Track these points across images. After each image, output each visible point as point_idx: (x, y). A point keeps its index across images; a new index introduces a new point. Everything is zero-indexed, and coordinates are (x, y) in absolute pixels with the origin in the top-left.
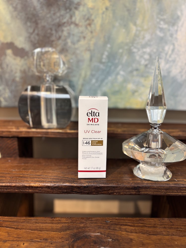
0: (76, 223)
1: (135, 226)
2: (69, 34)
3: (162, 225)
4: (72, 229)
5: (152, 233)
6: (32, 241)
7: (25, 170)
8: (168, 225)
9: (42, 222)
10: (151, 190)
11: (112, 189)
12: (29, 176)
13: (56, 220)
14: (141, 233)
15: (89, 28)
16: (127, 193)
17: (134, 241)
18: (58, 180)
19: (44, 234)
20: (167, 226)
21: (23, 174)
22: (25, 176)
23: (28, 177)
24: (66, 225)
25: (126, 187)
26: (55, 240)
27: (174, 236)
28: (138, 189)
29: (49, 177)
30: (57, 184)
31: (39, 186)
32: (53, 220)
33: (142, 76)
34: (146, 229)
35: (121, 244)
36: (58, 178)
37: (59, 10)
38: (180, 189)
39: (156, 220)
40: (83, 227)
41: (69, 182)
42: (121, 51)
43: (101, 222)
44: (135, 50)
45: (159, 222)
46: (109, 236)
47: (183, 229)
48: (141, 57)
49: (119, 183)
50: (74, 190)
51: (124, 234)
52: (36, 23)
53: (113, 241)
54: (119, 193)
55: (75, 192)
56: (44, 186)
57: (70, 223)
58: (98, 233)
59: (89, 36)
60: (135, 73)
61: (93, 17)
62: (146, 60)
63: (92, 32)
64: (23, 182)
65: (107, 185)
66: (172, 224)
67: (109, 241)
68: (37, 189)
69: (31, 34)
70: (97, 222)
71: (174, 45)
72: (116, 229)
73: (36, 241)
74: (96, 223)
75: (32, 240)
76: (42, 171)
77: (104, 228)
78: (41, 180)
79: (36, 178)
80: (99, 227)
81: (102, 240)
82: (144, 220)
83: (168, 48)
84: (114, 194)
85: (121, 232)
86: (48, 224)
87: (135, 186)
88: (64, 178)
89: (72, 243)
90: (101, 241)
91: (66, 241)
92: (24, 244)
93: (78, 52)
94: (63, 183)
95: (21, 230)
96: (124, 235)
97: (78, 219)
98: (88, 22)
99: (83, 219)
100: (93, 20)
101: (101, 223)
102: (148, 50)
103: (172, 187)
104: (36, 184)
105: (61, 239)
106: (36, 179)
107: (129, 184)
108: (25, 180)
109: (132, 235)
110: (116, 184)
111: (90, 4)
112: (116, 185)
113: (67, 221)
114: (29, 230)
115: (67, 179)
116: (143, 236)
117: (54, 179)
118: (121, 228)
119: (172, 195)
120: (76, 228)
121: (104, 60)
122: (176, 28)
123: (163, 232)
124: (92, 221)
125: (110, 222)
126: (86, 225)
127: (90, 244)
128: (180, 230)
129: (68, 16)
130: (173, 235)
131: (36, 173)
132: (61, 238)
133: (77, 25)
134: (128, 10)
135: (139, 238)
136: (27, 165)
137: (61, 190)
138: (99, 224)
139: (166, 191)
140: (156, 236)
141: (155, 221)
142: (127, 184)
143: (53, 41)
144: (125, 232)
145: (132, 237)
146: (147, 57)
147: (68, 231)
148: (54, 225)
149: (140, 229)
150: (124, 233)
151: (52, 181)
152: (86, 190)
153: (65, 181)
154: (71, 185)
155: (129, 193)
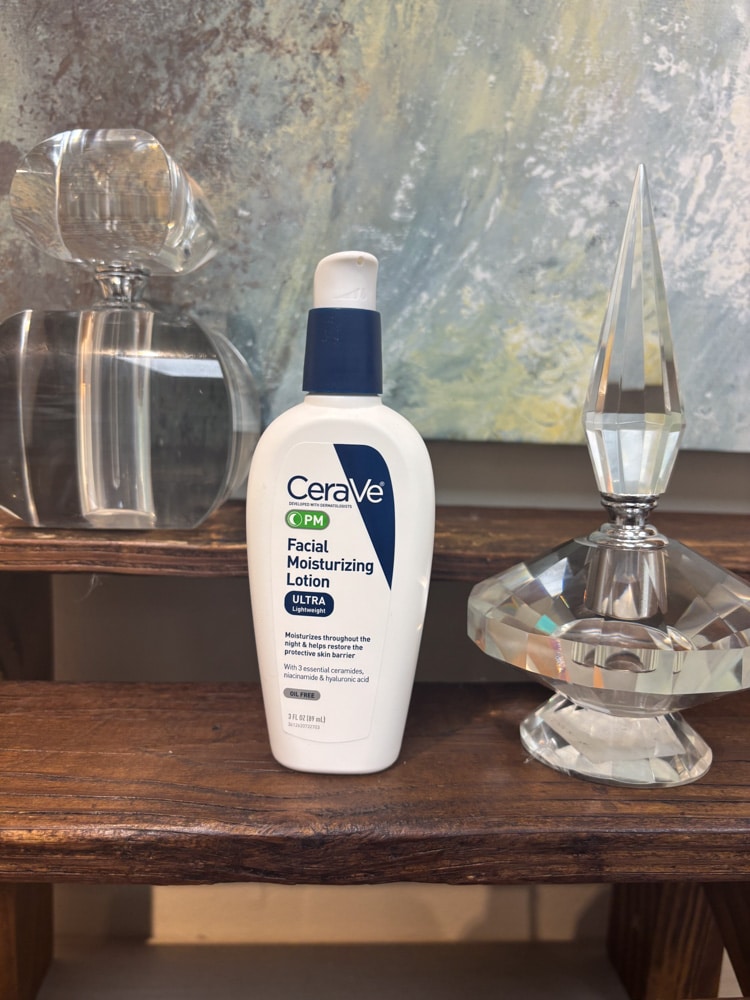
11: (457, 852)
15: (328, 61)
16: (537, 875)
18: (159, 806)
28: (595, 850)
29: (111, 787)
30: (155, 829)
31: (52, 840)
33: (576, 294)
36: (160, 790)
41: (219, 813)
49: (496, 820)
50: (248, 862)
52: (80, 31)
55: (255, 871)
56: (83, 839)
59: (327, 96)
61: (347, 12)
62: (591, 218)
65: (428, 832)
68: (39, 861)
69: (53, 79)
71: (717, 152)
76: (79, 753)
78: (68, 807)
79: (39, 792)
83: (691, 167)
88: (195, 794)
93: (276, 171)
94: (188, 822)
98: (323, 34)
102: (601, 172)
104: (34, 832)
106: (37, 802)
110: (474, 823)
112: (475, 830)
115: (209, 795)
117: (142, 798)
121: (395, 215)
122: (725, 76)
131: (42, 764)
133: (269, 44)
137: (176, 859)
142: (535, 823)
143: (157, 116)
151: (124, 810)
152: (316, 860)
153: (199, 810)
154: (232, 833)
155: (544, 872)
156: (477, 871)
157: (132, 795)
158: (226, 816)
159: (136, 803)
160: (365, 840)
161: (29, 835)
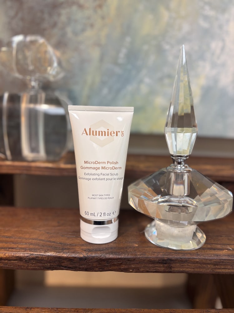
2: (69, 19)
10: (190, 265)
11: (127, 263)
15: (99, 11)
18: (37, 247)
28: (169, 263)
29: (23, 240)
30: (36, 254)
31: (4, 256)
42: (145, 47)
44: (167, 47)
49: (138, 253)
50: (63, 264)
52: (20, 2)
54: (138, 269)
55: (65, 267)
56: (13, 256)
59: (99, 23)
60: (167, 81)
63: (103, 18)
65: (118, 257)
69: (13, 18)
71: (223, 40)
78: (10, 246)
79: (2, 241)
83: (215, 45)
84: (129, 270)
87: (163, 258)
88: (48, 243)
93: (82, 47)
94: (45, 252)
98: (97, 3)
107: (154, 255)
115: (53, 243)
117: (32, 244)
121: (120, 61)
122: (226, 16)
131: (4, 232)
133: (81, 7)
139: (214, 267)
142: (151, 255)
151: (27, 248)
152: (83, 264)
153: (49, 248)
154: (58, 255)
155: (153, 269)
156: (133, 269)
157: (29, 243)
158: (57, 250)
159: (30, 245)
160: (99, 259)
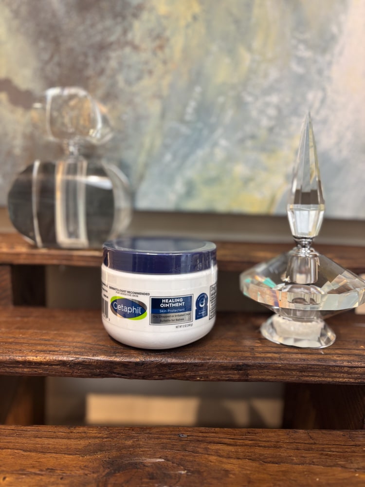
0: (118, 437)
1: (236, 445)
2: (120, 64)
3: (292, 443)
4: (107, 450)
5: (270, 459)
6: (22, 472)
7: (21, 331)
8: (305, 443)
9: (48, 436)
10: (270, 371)
11: (193, 369)
12: (25, 341)
13: (78, 433)
14: (248, 459)
15: (160, 53)
16: (223, 378)
17: (231, 476)
19: (50, 460)
20: (301, 446)
21: (14, 338)
22: (17, 341)
23: (24, 343)
24: (97, 441)
25: (220, 364)
26: (71, 470)
27: (314, 465)
28: (245, 369)
29: (66, 344)
30: (81, 358)
31: (45, 360)
32: (71, 432)
33: (263, 149)
34: (258, 450)
35: (205, 481)
36: (84, 345)
37: (102, 18)
38: (328, 369)
39: (281, 434)
40: (130, 447)
41: (105, 353)
42: (221, 99)
43: (169, 436)
44: (249, 99)
45: (285, 437)
46: (182, 465)
47: (333, 452)
48: (262, 112)
49: (208, 357)
50: (115, 371)
51: (212, 460)
52: (57, 42)
53: (190, 474)
54: (207, 376)
55: (118, 374)
56: (56, 360)
57: (106, 438)
58: (160, 458)
59: (159, 68)
60: (249, 143)
61: (168, 33)
62: (270, 118)
63: (165, 62)
64: (13, 352)
65: (182, 361)
66: (313, 442)
67: (181, 474)
68: (40, 368)
69: (47, 63)
70: (161, 436)
71: (324, 90)
72: (198, 451)
73: (31, 473)
74: (158, 438)
75: (23, 470)
76: (55, 332)
77: (174, 448)
78: (50, 349)
79: (40, 344)
80: (164, 448)
81: (166, 472)
82: (257, 433)
83: (313, 96)
84: (196, 378)
85: (206, 456)
86: (60, 440)
87: (238, 363)
88: (97, 347)
89: (105, 478)
90: (165, 474)
91: (92, 474)
92: (4, 478)
93: (138, 100)
94: (93, 356)
95: (4, 451)
96: (213, 462)
97: (122, 431)
98: (157, 43)
99: (133, 430)
100: (168, 40)
101: (170, 439)
102: (274, 99)
103: (313, 365)
104: (38, 357)
105: (82, 469)
106: (39, 348)
107: (226, 359)
108: (16, 350)
109: (230, 462)
110: (199, 359)
111: (163, 9)
112: (200, 361)
113: (100, 435)
114: (19, 451)
115: (102, 347)
116: (251, 464)
117: (76, 347)
118: (209, 449)
119: (314, 383)
120: (116, 448)
121: (188, 117)
122: (328, 57)
123: (292, 458)
124: (150, 435)
125: (188, 436)
126: (137, 443)
127: (141, 479)
128: (327, 455)
129: (119, 30)
130: (313, 463)
131: (41, 335)
132: (82, 467)
133: (136, 48)
134: (237, 22)
135: (243, 468)
136: (26, 320)
137: (89, 369)
138: (165, 441)
139: (300, 374)
140: (277, 465)
141: (279, 435)
142: (223, 359)
143: (88, 78)
144: (215, 458)
145: (229, 466)
146: (272, 112)
147: (99, 453)
148: (73, 443)
149: (247, 451)
150: (213, 458)
151: (71, 351)
152: (141, 371)
153: (98, 352)
154: (109, 360)
155: (226, 377)
156: (201, 376)
157: (74, 346)
158: (108, 354)
160: (159, 364)
161: (36, 358)
